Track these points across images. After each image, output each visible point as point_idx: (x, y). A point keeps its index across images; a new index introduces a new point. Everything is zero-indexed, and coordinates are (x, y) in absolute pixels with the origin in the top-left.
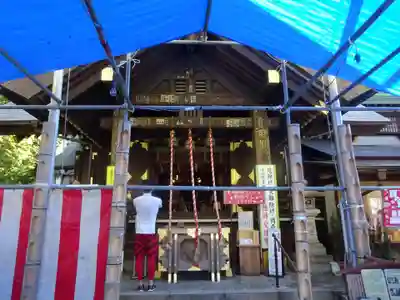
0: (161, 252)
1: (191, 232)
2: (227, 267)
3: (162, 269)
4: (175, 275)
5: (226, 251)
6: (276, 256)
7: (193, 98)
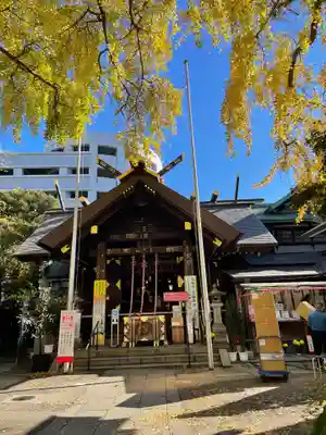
0: (126, 331)
2: (163, 338)
3: (126, 340)
4: (133, 343)
5: (163, 329)
7: (146, 236)
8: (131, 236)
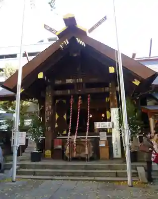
8: (69, 81)
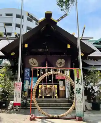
0: (40, 91)
1: (48, 86)
2: (56, 95)
3: (40, 95)
4: (43, 97)
5: (56, 91)
6: (68, 93)
7: (47, 50)
